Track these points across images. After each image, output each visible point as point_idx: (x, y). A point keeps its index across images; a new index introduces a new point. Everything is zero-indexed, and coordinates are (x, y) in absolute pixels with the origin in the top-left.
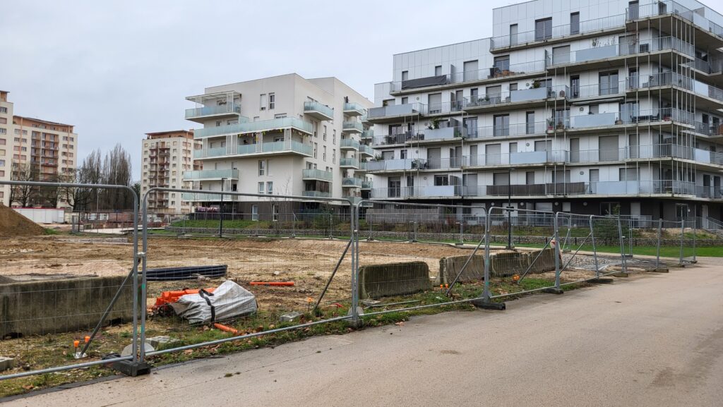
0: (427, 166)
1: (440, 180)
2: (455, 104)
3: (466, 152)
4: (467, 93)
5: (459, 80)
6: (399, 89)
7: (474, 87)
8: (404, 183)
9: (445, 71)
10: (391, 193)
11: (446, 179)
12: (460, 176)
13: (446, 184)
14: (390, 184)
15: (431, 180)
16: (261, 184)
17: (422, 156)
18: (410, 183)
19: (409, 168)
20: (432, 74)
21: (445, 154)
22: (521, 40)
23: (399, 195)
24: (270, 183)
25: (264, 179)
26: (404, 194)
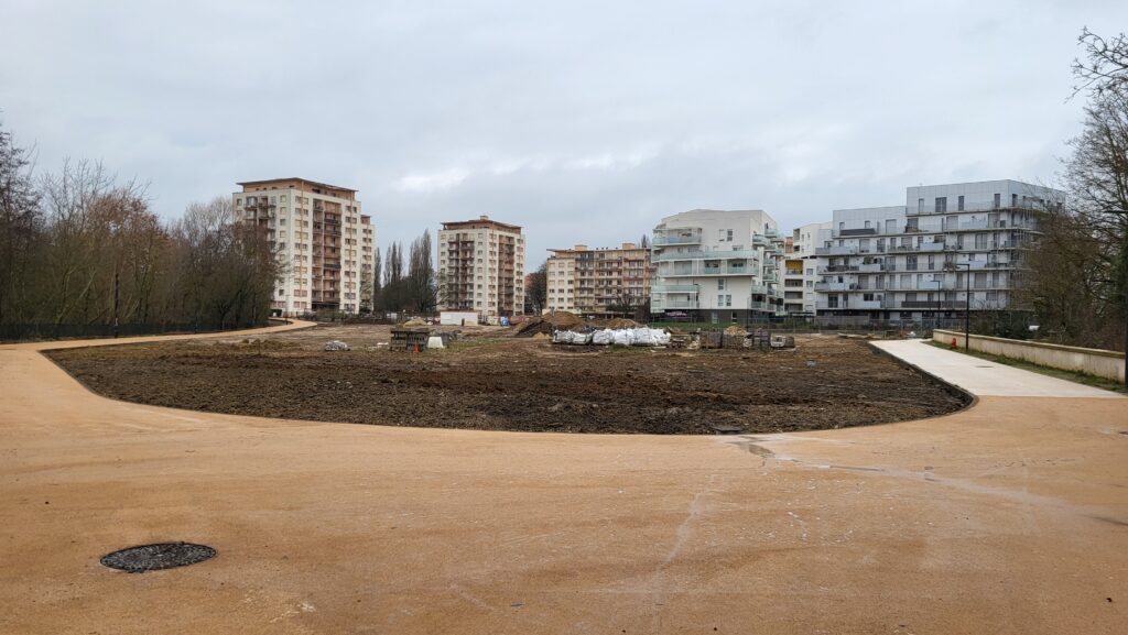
0: (859, 287)
1: (868, 297)
2: (880, 248)
3: (887, 279)
4: (888, 242)
5: (882, 233)
6: (837, 234)
7: (893, 237)
8: (840, 298)
9: (873, 225)
10: (830, 305)
11: (872, 296)
12: (882, 294)
13: (872, 300)
14: (830, 299)
15: (861, 297)
16: (720, 296)
17: (855, 280)
18: (846, 299)
19: (847, 289)
20: (863, 227)
21: (872, 281)
22: (926, 211)
23: (836, 306)
24: (729, 297)
25: (722, 292)
26: (841, 306)
